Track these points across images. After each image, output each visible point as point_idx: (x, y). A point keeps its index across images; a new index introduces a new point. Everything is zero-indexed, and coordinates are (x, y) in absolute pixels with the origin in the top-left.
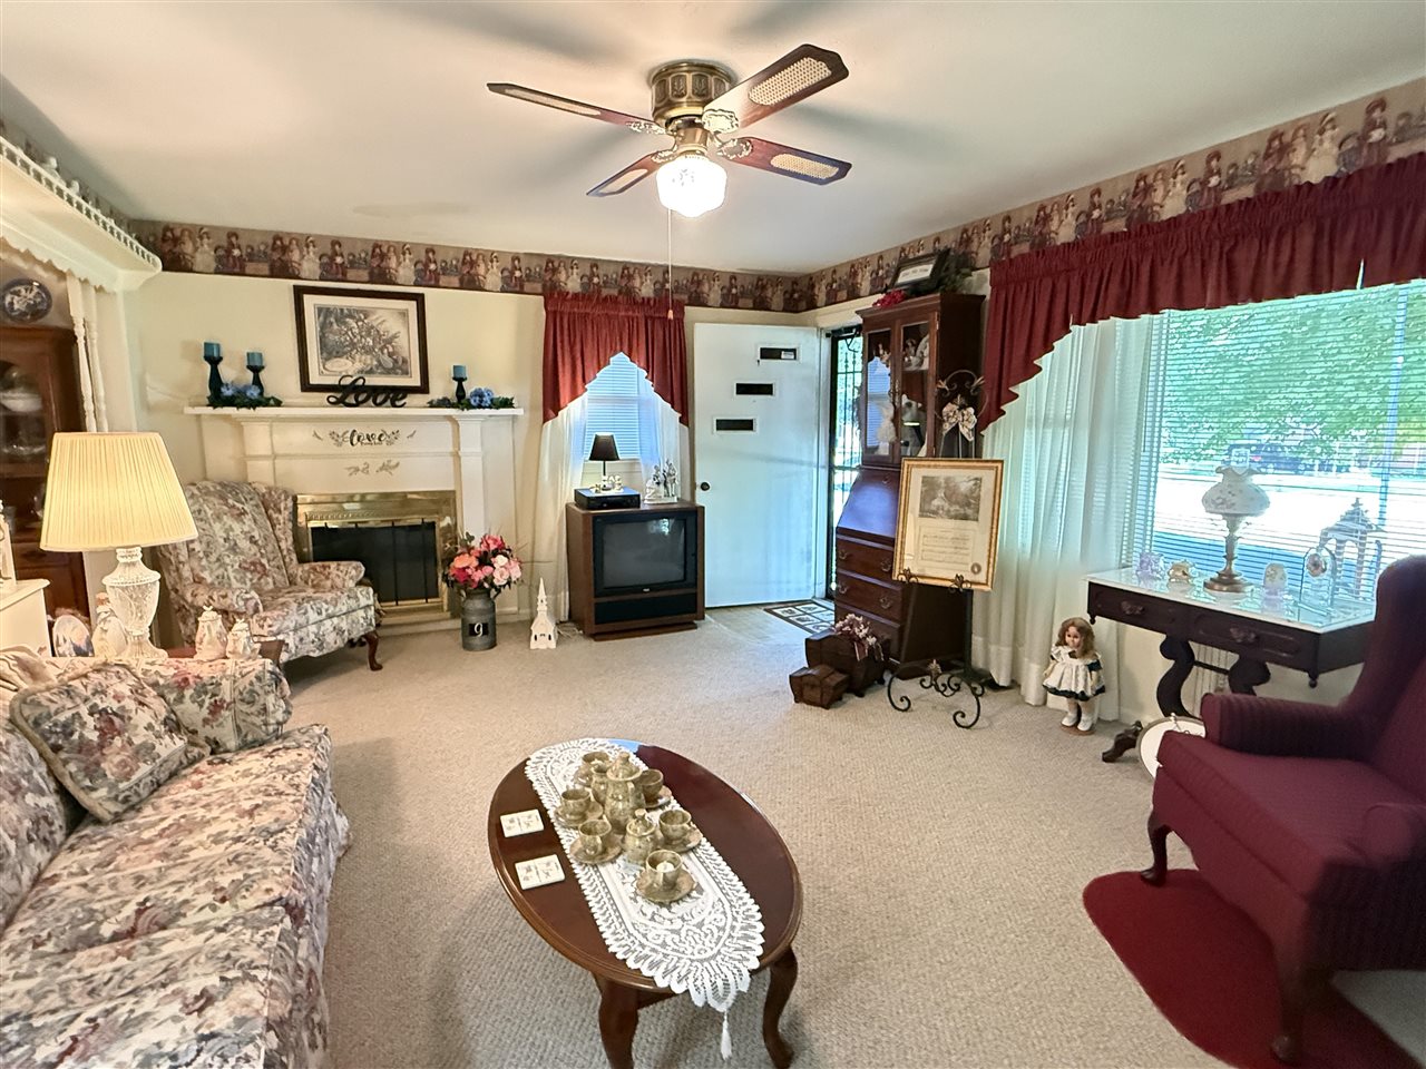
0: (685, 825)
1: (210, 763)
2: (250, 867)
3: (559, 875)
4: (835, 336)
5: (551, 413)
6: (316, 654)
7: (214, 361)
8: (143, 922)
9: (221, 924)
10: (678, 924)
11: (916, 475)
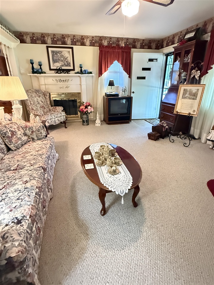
0: (119, 160)
1: (32, 142)
2: (37, 160)
3: (93, 167)
4: (167, 55)
5: (100, 75)
6: (54, 124)
7: (32, 63)
8: (18, 168)
9: (31, 170)
10: (115, 179)
11: (182, 88)
